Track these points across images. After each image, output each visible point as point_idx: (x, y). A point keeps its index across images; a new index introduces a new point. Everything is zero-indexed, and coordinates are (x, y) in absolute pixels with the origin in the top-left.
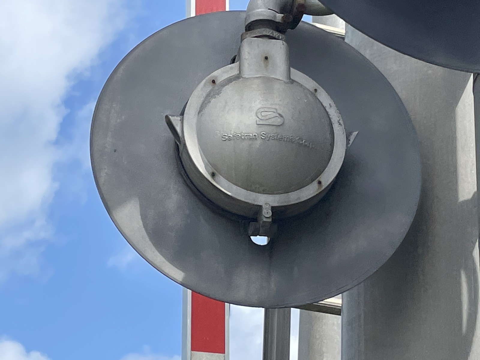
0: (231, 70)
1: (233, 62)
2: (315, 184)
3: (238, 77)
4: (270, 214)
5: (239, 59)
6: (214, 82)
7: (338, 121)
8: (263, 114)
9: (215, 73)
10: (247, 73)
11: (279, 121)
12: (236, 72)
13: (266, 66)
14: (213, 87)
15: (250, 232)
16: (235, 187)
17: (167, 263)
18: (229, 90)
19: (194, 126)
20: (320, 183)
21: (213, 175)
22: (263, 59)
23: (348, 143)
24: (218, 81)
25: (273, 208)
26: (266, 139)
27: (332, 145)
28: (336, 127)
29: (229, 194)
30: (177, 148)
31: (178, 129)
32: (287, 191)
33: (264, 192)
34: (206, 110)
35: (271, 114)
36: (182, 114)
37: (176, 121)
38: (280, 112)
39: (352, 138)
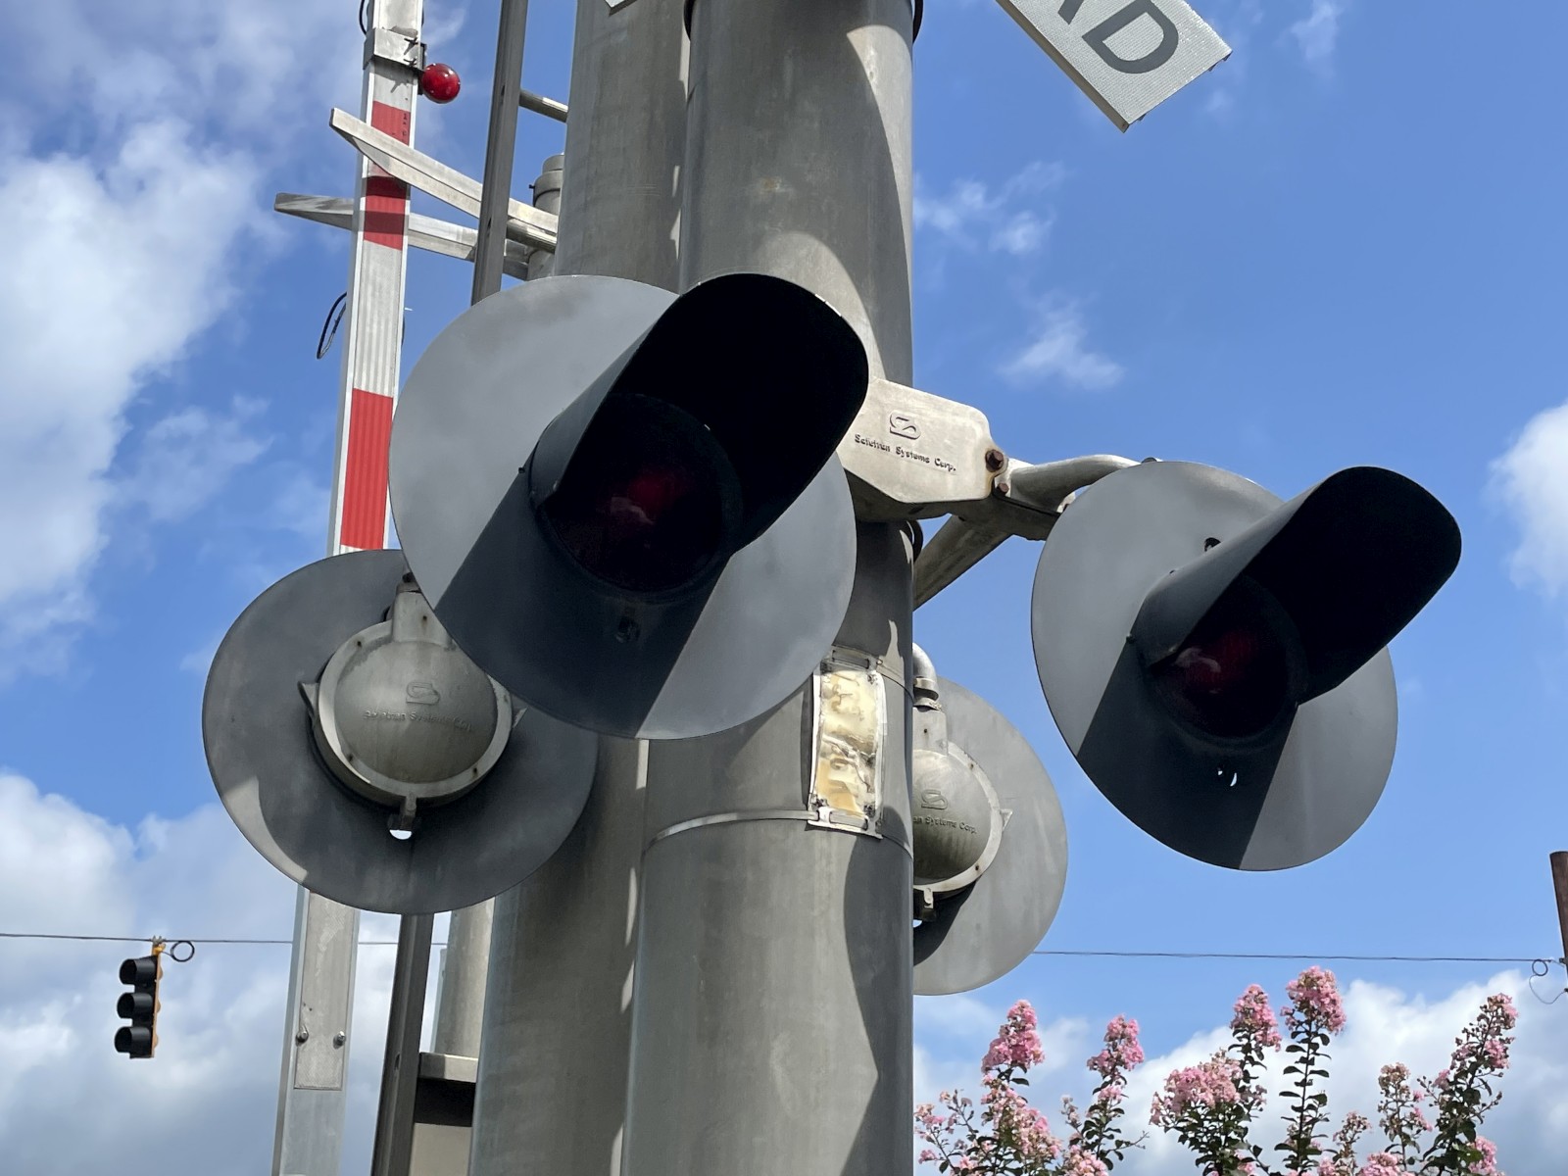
0: (381, 630)
1: (385, 620)
2: (470, 772)
3: (388, 640)
4: (415, 806)
5: (392, 617)
6: (359, 644)
7: (505, 697)
8: (416, 689)
9: (362, 633)
10: (399, 636)
11: (433, 699)
12: (387, 633)
13: (424, 628)
14: (357, 651)
15: (389, 824)
16: (375, 773)
17: (288, 859)
18: (377, 656)
19: (332, 698)
20: (475, 771)
21: (350, 758)
22: (422, 616)
23: (513, 723)
24: (366, 642)
25: (419, 801)
26: (416, 720)
27: (494, 726)
28: (500, 703)
29: (368, 782)
30: (309, 721)
31: (312, 700)
32: (437, 778)
33: (409, 780)
34: (348, 680)
35: (425, 691)
36: (318, 680)
37: (310, 689)
38: (435, 687)
39: (518, 718)
